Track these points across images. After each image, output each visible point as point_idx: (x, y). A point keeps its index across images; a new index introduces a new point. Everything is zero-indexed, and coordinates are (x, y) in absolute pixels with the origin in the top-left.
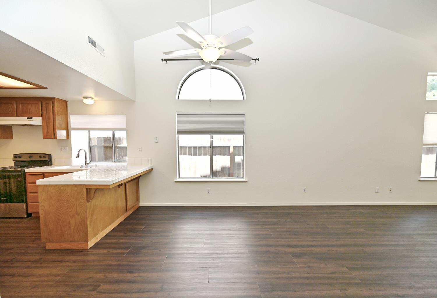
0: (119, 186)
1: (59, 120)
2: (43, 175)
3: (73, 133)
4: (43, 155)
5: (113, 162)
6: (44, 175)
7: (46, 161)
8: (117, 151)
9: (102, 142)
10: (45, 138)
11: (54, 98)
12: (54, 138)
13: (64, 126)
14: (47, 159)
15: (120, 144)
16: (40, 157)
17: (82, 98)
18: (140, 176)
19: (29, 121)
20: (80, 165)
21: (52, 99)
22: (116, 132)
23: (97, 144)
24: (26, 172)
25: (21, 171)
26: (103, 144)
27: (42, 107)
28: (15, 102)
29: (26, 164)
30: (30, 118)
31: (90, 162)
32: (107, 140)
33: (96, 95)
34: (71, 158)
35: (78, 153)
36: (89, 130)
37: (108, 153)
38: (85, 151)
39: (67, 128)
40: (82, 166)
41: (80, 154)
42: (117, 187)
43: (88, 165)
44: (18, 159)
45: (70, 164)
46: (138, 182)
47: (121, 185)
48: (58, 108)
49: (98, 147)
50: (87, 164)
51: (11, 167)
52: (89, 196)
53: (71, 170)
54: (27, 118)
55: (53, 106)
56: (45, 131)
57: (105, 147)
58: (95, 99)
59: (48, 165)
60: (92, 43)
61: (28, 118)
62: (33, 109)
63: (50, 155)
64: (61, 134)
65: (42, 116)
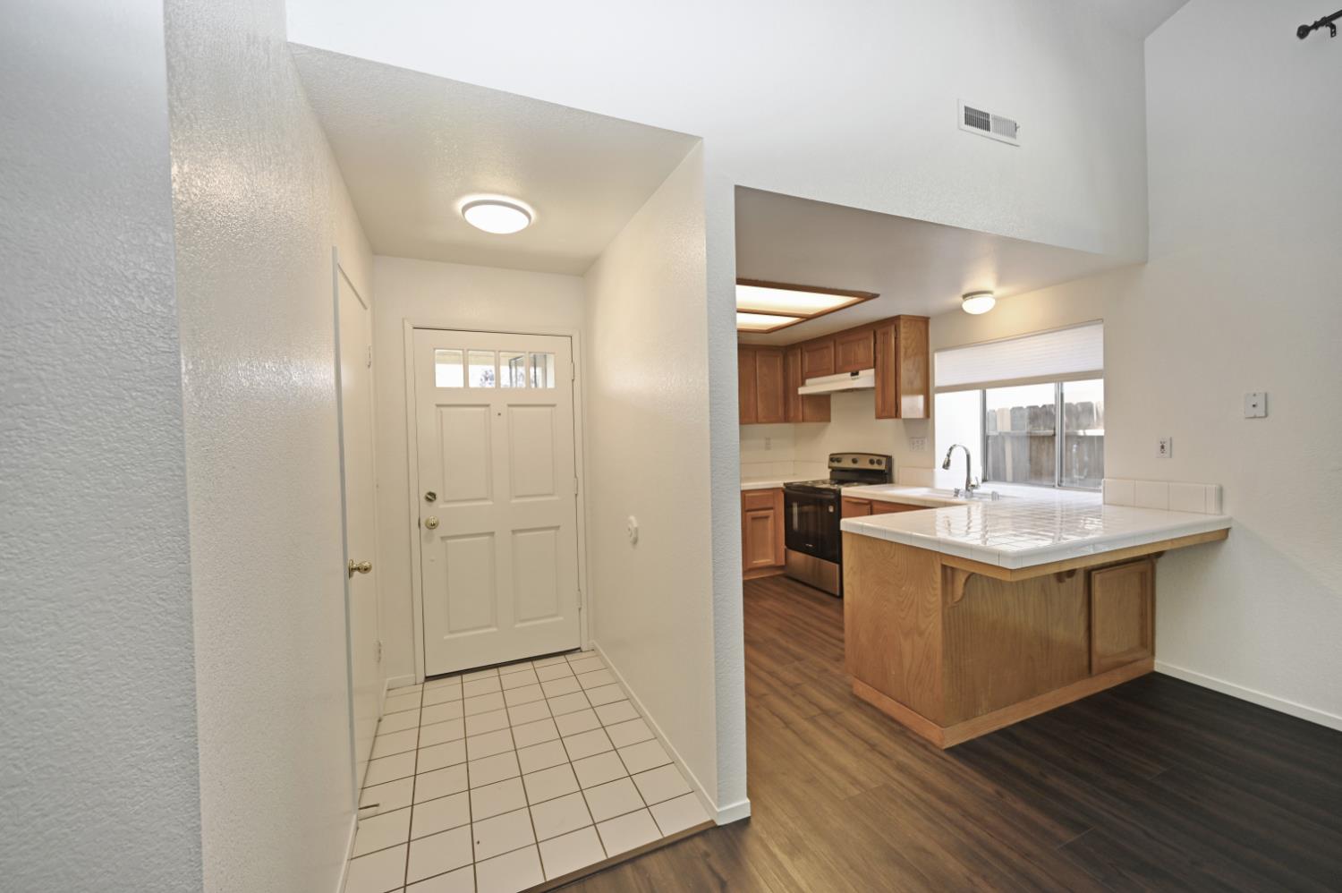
0: (1060, 577)
1: (907, 370)
2: (869, 506)
3: (940, 400)
4: (875, 458)
5: (1054, 486)
6: (871, 507)
7: (880, 472)
8: (1074, 450)
9: (1026, 421)
10: (878, 417)
11: (897, 318)
12: (896, 417)
13: (918, 383)
14: (882, 467)
15: (1088, 427)
16: (872, 462)
17: (961, 299)
18: (1159, 554)
19: (853, 379)
20: (953, 489)
21: (894, 321)
22: (1069, 387)
23: (1012, 429)
24: (843, 494)
25: (834, 491)
26: (1025, 428)
27: (875, 343)
28: (832, 344)
29: (847, 476)
30: (855, 374)
31: (984, 480)
32: (1038, 415)
33: (1001, 281)
34: (933, 466)
35: (949, 456)
36: (983, 387)
37: (1045, 454)
38: (966, 450)
39: (927, 391)
40: (957, 492)
41: (951, 458)
42: (1053, 582)
43: (974, 491)
44: (836, 464)
45: (929, 483)
46: (1149, 574)
47: (1071, 573)
48: (906, 339)
49: (1014, 438)
50: (969, 488)
51: (824, 482)
52: (949, 588)
53: (925, 501)
54: (849, 374)
55: (896, 338)
56: (880, 402)
57: (1032, 437)
58: (999, 292)
59: (885, 483)
60: (977, 119)
61: (853, 374)
62: (862, 351)
63: (889, 459)
64: (912, 405)
65: (875, 367)
